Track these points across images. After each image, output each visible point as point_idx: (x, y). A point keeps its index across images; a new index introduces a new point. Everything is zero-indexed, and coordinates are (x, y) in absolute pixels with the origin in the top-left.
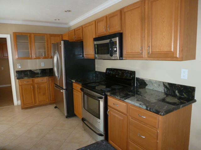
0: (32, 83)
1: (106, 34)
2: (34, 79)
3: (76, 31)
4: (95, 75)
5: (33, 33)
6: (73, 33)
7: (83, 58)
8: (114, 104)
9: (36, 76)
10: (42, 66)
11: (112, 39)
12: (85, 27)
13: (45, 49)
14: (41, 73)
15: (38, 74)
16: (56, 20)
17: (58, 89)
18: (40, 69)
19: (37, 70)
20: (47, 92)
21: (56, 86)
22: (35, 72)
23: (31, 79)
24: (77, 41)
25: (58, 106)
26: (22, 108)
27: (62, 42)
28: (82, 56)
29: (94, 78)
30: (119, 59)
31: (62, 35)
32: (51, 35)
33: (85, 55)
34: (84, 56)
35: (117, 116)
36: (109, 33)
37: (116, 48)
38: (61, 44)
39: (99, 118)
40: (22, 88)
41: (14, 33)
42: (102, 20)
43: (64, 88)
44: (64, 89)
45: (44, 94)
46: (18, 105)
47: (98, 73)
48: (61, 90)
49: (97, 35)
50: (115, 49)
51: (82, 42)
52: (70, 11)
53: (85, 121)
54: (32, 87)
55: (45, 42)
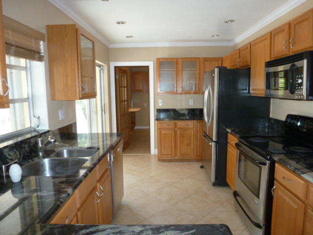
0: (173, 127)
1: (286, 54)
2: (176, 121)
3: (242, 51)
4: (268, 124)
5: (181, 58)
6: (237, 56)
7: (249, 95)
8: (284, 178)
9: (181, 118)
10: (190, 104)
11: (296, 63)
12: (255, 44)
13: (196, 80)
14: (187, 115)
15: (184, 115)
16: (214, 36)
17: (207, 141)
18: (187, 109)
19: (183, 109)
20: (192, 142)
21: (204, 136)
22: (181, 112)
23: (173, 122)
24: (242, 67)
25: (205, 166)
26: (159, 160)
27: (216, 70)
28: (247, 91)
29: (267, 130)
30: (305, 99)
31: (222, 58)
32: (206, 60)
33: (253, 90)
34: (251, 92)
35: (287, 199)
36: (292, 52)
37: (302, 78)
38: (214, 73)
39: (258, 196)
40: (160, 133)
41: (158, 59)
42: (283, 31)
43: (214, 139)
44: (214, 142)
45: (188, 145)
46: (155, 155)
47: (272, 122)
48: (210, 142)
49: (272, 56)
50: (300, 81)
51: (250, 68)
52: (232, 21)
53: (237, 197)
54: (173, 133)
55: (196, 70)
